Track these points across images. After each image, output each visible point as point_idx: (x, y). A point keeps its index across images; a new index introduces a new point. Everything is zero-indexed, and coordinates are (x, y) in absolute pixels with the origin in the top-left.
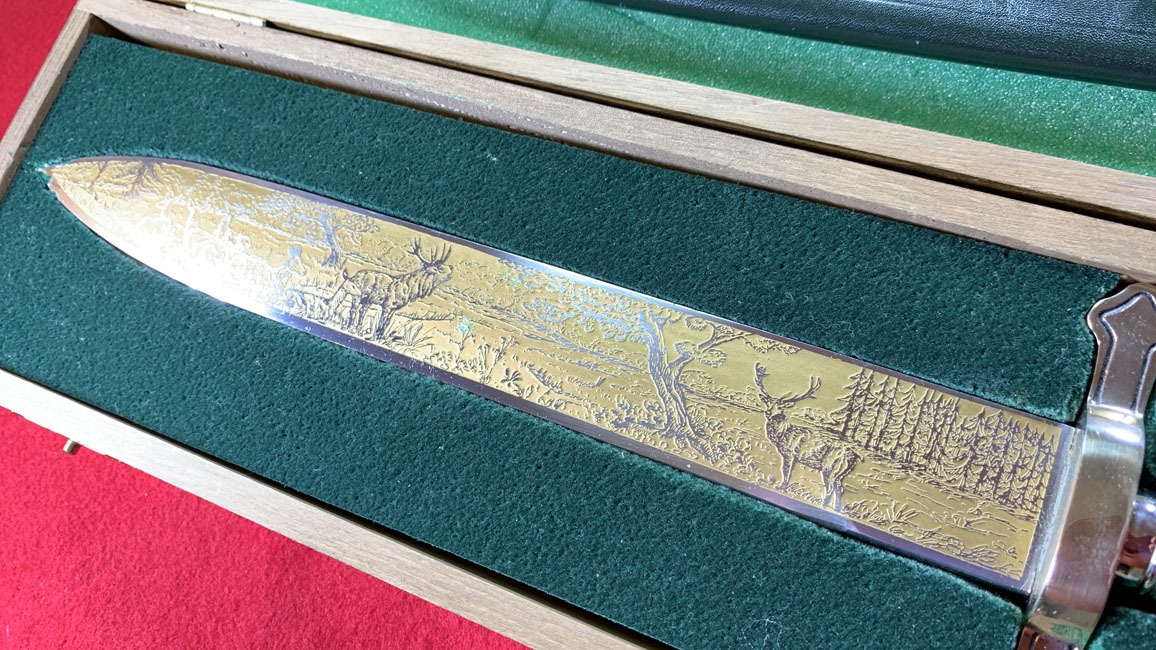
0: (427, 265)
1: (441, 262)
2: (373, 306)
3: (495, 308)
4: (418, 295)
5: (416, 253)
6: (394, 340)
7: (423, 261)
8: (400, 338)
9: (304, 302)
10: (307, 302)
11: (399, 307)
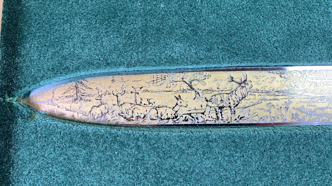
0: (240, 84)
1: (245, 81)
2: (225, 108)
3: (277, 92)
4: (243, 98)
5: (233, 81)
6: (240, 119)
7: (238, 83)
8: (243, 117)
9: (193, 117)
10: (194, 117)
11: (237, 105)
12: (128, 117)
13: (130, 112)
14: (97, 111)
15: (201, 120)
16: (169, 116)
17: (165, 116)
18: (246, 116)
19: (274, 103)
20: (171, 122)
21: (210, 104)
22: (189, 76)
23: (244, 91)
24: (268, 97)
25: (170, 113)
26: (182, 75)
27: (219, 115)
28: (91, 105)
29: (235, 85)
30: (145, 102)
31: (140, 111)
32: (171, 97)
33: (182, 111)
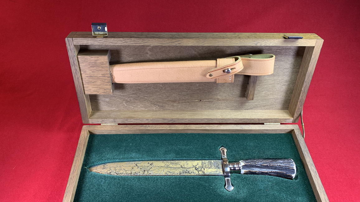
12: (117, 173)
13: (118, 172)
14: (109, 172)
15: (138, 174)
16: (129, 173)
17: (128, 173)
18: (152, 173)
19: (160, 169)
20: (130, 175)
21: (141, 170)
22: (136, 162)
23: (152, 166)
24: (159, 168)
25: (130, 172)
26: (134, 162)
27: (144, 173)
28: (107, 170)
29: (149, 165)
30: (123, 169)
31: (121, 172)
32: (131, 168)
33: (133, 172)
